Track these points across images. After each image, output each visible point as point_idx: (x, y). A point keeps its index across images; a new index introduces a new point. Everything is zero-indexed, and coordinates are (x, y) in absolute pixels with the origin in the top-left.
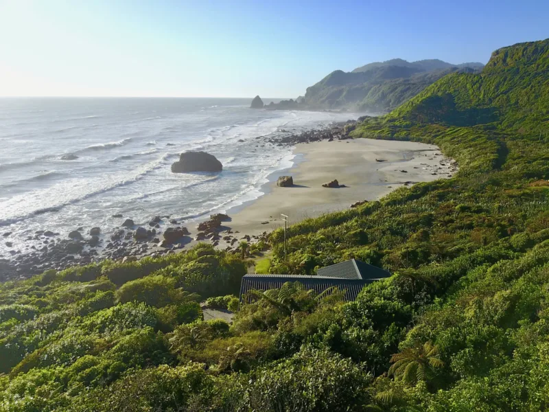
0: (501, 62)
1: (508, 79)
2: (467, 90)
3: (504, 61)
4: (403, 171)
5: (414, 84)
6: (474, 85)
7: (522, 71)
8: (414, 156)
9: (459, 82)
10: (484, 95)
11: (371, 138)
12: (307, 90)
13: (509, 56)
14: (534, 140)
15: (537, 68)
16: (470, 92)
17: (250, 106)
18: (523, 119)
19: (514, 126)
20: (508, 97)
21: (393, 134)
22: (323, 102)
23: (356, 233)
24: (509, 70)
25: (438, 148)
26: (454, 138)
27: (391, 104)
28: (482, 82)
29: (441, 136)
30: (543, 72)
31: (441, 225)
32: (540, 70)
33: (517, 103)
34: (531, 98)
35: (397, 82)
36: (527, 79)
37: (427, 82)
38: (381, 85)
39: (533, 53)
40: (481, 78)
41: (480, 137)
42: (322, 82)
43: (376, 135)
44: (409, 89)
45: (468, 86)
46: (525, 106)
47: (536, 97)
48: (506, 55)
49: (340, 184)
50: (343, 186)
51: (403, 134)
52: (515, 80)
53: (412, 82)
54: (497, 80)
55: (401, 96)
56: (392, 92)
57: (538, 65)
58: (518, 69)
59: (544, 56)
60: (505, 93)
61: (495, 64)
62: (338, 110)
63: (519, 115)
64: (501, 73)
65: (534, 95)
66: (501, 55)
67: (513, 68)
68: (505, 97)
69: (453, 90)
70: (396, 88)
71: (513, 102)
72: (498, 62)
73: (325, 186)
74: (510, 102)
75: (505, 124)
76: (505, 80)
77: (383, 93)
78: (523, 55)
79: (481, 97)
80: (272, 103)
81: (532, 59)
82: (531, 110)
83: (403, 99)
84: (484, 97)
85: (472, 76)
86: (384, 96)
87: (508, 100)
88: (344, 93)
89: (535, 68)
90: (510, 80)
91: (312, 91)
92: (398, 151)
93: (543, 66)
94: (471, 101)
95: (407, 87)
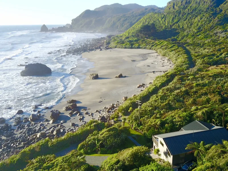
0: (172, 7)
1: (177, 16)
2: (160, 22)
3: (174, 7)
4: (148, 66)
5: (128, 17)
6: (163, 18)
7: (182, 12)
8: (147, 57)
9: (155, 17)
10: (168, 24)
11: (122, 48)
12: (72, 21)
13: (175, 5)
14: (197, 46)
15: (189, 11)
16: (161, 22)
17: (40, 30)
18: (187, 36)
19: (184, 39)
20: (179, 24)
21: (132, 46)
22: (82, 27)
23: (166, 104)
24: (176, 12)
25: (155, 52)
26: (162, 47)
27: (118, 27)
28: (166, 17)
29: (155, 46)
30: (191, 12)
31: (194, 94)
32: (190, 12)
33: (183, 27)
34: (189, 25)
35: (120, 16)
36: (185, 16)
37: (135, 16)
38: (112, 18)
39: (186, 4)
40: (165, 15)
41: (174, 46)
42: (80, 16)
43: (124, 46)
44: (126, 19)
45: (160, 19)
46: (187, 29)
47: (191, 25)
48: (174, 4)
49: (123, 75)
50: (125, 77)
51: (137, 45)
52: (180, 17)
53: (127, 16)
54: (172, 17)
55: (123, 23)
56: (118, 21)
57: (189, 10)
58: (180, 11)
59: (190, 5)
60: (177, 23)
61: (170, 9)
62: (92, 31)
63: (185, 33)
64: (173, 13)
65: (190, 24)
66: (172, 4)
67: (178, 11)
68: (177, 25)
69: (153, 21)
70: (120, 19)
71: (181, 27)
72: (171, 8)
73: (117, 77)
74: (180, 27)
75: (180, 38)
76: (176, 16)
77: (114, 22)
78: (181, 5)
79: (167, 25)
80: (53, 28)
81: (185, 6)
82: (190, 31)
83: (125, 24)
84: (168, 25)
85: (161, 14)
86: (114, 24)
87: (179, 26)
88: (93, 23)
89: (188, 11)
90: (178, 17)
91: (75, 21)
92: (138, 55)
93: (191, 10)
94: (162, 27)
95: (126, 18)
